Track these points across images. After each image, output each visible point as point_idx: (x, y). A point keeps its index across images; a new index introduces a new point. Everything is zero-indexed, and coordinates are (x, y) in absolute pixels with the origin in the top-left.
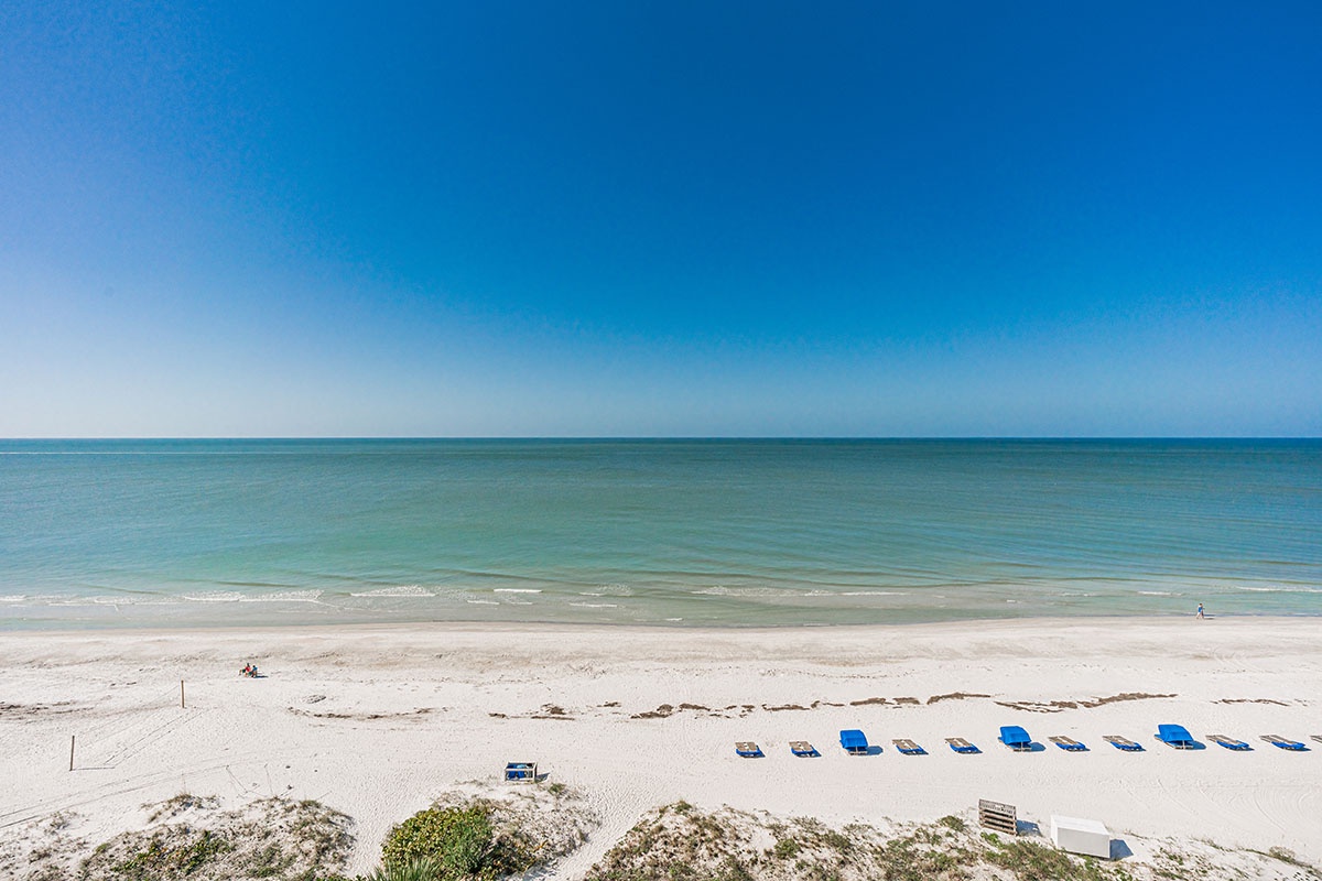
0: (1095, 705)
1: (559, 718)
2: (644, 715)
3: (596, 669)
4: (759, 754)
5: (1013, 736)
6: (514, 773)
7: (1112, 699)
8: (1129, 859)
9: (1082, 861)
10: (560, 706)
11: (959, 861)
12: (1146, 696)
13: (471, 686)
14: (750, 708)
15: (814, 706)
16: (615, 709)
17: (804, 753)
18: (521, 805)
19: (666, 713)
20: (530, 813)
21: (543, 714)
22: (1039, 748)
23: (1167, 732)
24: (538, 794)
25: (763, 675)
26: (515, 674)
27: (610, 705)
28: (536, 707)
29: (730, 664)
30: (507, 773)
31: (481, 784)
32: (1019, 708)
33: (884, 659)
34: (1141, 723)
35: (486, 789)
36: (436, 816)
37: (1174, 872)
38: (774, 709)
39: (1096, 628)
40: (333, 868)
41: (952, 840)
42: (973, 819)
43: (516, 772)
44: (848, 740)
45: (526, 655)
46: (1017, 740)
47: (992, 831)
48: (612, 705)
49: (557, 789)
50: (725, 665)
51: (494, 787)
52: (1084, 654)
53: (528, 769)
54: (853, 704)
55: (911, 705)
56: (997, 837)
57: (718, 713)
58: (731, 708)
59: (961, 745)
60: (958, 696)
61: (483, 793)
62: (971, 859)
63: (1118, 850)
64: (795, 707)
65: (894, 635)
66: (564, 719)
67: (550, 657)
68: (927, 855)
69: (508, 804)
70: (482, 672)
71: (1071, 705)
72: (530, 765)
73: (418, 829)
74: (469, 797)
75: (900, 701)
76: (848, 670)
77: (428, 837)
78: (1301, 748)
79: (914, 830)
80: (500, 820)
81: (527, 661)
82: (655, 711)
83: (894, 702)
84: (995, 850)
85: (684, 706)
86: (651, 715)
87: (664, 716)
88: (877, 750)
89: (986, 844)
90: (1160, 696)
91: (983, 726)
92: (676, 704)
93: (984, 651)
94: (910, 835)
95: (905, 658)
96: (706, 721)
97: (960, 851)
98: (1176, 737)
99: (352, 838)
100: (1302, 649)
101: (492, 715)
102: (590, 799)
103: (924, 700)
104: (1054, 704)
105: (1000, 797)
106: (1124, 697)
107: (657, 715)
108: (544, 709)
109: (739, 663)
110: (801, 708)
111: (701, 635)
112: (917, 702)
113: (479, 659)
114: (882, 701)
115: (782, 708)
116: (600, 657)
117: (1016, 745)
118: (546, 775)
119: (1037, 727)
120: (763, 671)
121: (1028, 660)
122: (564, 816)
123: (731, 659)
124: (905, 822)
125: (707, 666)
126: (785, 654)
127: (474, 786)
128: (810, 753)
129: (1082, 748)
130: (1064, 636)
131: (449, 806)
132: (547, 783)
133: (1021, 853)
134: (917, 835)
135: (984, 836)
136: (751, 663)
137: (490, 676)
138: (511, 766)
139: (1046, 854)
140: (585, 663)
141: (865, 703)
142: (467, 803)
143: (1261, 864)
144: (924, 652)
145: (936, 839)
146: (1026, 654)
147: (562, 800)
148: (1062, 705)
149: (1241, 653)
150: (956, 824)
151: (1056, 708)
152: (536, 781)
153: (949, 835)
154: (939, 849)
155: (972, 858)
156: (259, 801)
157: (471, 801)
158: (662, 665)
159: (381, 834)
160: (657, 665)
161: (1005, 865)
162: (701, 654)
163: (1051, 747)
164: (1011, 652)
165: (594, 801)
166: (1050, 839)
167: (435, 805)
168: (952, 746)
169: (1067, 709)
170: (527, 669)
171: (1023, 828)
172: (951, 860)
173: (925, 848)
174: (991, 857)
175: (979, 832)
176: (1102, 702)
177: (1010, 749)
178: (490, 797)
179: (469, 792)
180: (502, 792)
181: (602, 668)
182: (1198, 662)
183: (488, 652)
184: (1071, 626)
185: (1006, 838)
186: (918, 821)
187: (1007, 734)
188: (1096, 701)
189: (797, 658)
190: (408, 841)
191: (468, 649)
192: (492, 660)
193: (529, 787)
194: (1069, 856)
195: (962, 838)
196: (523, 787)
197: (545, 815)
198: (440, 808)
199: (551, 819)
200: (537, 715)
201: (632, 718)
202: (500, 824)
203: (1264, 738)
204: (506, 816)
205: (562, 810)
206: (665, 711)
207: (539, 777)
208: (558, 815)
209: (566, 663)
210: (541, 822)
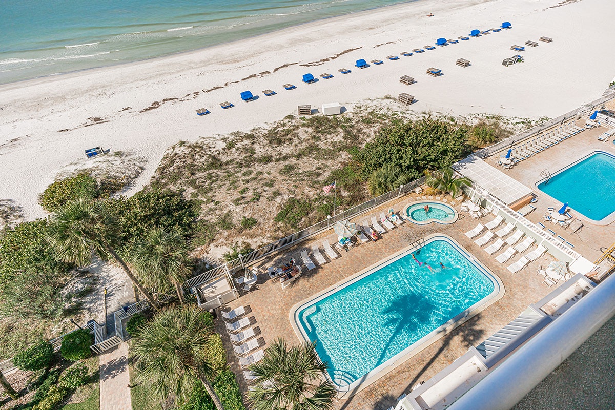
0: (336, 58)
1: (100, 123)
2: (146, 110)
3: (108, 93)
4: (208, 112)
5: (307, 78)
6: (91, 154)
7: (341, 54)
8: (346, 112)
9: (332, 117)
10: (98, 117)
11: (294, 130)
12: (353, 50)
13: (36, 120)
14: (197, 93)
15: (226, 85)
16: (129, 110)
17: (228, 107)
18: (104, 165)
19: (157, 106)
20: (110, 167)
21: (91, 123)
22: (317, 80)
23: (359, 63)
24: (110, 159)
25: (198, 76)
26: (61, 106)
27: (125, 109)
28: (85, 121)
29: (180, 74)
30: (87, 155)
31: (76, 164)
32: (309, 66)
33: (252, 56)
34: (349, 62)
35: (80, 165)
36: (61, 183)
37: (359, 112)
38: (208, 91)
39: (335, 23)
40: (19, 221)
42: (296, 114)
43: (92, 153)
44: (245, 96)
45: (60, 95)
46: (309, 79)
47: (303, 116)
48: (127, 109)
49: (118, 154)
50: (178, 75)
51: (84, 163)
52: (331, 36)
53: (98, 150)
54: (243, 80)
55: (267, 74)
56: (305, 117)
57: (183, 99)
58: (188, 95)
59: (289, 86)
60: (285, 66)
61: (80, 167)
62: (298, 128)
63: (343, 110)
64: (218, 88)
65: (254, 42)
66: (103, 122)
67: (77, 93)
68: (282, 131)
69: (97, 167)
70: (37, 111)
71: (327, 60)
72: (98, 148)
73: (55, 192)
74: (73, 171)
75: (262, 74)
76: (237, 64)
77: (63, 193)
78: (397, 58)
79: (276, 124)
80: (96, 175)
81: (63, 98)
82: (151, 106)
83: (260, 75)
84: (305, 122)
85: (164, 100)
86: (150, 109)
87: (156, 108)
88: (257, 97)
89: (301, 121)
90: (357, 49)
91: (295, 76)
92: (160, 100)
93: (293, 42)
94: (275, 126)
95: (261, 53)
96: (178, 105)
97: (293, 126)
98: (362, 64)
99: (19, 207)
100: (403, 18)
101: (60, 131)
102: (137, 153)
103: (272, 71)
104: (321, 61)
105: (304, 103)
106: (345, 52)
107: (153, 108)
108: (89, 120)
109: (184, 73)
110: (221, 87)
111: (159, 62)
112: (269, 73)
113: (31, 104)
114: (255, 76)
115: (212, 90)
116: (107, 86)
117: (309, 82)
118: (109, 150)
119: (316, 72)
120: (197, 74)
121: (311, 43)
122: (128, 163)
123: (180, 71)
124: (272, 122)
125: (169, 77)
126: (206, 63)
127: (72, 166)
128: (230, 106)
129: (331, 76)
130: (323, 28)
131: (64, 178)
132: (111, 153)
133: (314, 120)
134: (278, 126)
135: (301, 118)
136: (190, 71)
137: (44, 112)
138: (87, 151)
139: (321, 118)
140: (100, 91)
141: (248, 78)
142: (73, 174)
143: (382, 102)
144: (269, 49)
145: (284, 125)
146: (310, 40)
147: (123, 158)
148: (324, 60)
149: (384, 24)
150: (290, 117)
151: (322, 62)
152: (105, 154)
153: (289, 122)
154: (286, 128)
155: (297, 127)
157: (76, 172)
158: (144, 82)
159: (35, 200)
160: (142, 83)
161: (308, 126)
162: (164, 72)
163: (321, 79)
164: (304, 41)
165: (139, 154)
166: (322, 113)
167: (56, 180)
168: (286, 88)
169: (326, 62)
170: (66, 103)
171: (313, 112)
172: (291, 130)
173: (281, 129)
174: (304, 125)
175: (299, 118)
176: (338, 56)
177: (307, 84)
178: (85, 167)
179: (72, 169)
180: (90, 164)
181: (111, 92)
182: (371, 31)
183: (33, 99)
184: (326, 23)
185: (308, 117)
186: (277, 120)
187: (305, 77)
188: (336, 56)
189: (212, 64)
190: (53, 198)
191: (19, 100)
192: (38, 103)
193: (103, 157)
194: (328, 117)
195: (293, 121)
196: (99, 158)
197: (119, 166)
198: (60, 180)
199: (122, 167)
200: (87, 124)
201: (140, 112)
202: (98, 176)
203: (388, 57)
204: (99, 172)
205: (126, 161)
206: (156, 105)
207: (106, 151)
208: (125, 164)
209: (88, 94)
210: (118, 169)
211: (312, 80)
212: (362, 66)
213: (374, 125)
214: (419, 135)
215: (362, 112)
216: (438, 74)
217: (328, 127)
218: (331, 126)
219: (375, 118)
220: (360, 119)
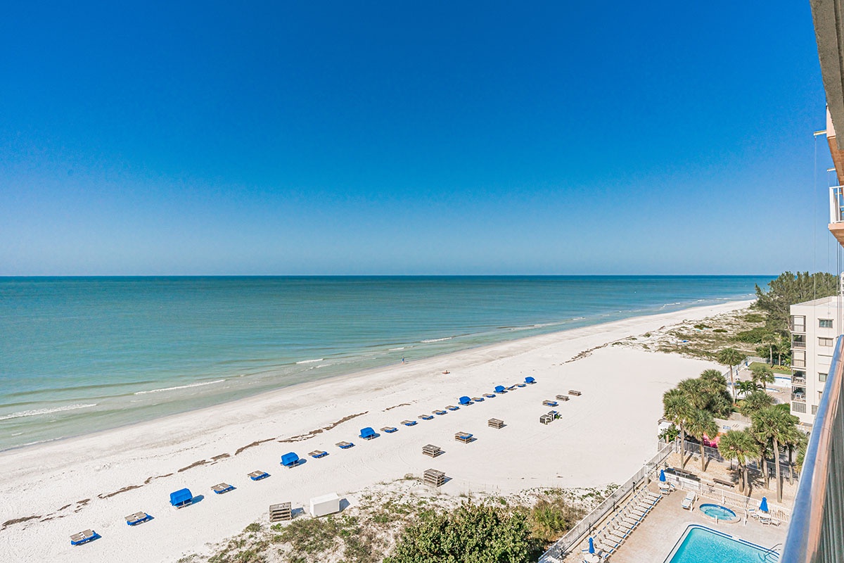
0: (332, 428)
4: (96, 537)
5: (289, 459)
7: (339, 422)
8: (348, 508)
9: (326, 519)
11: (258, 551)
12: (355, 416)
14: (85, 502)
15: (147, 482)
17: (139, 521)
22: (304, 461)
23: (364, 432)
25: (99, 470)
29: (63, 470)
32: (292, 441)
33: (204, 432)
34: (351, 432)
37: (368, 505)
38: (109, 496)
39: (331, 384)
41: (253, 539)
42: (266, 522)
44: (177, 499)
46: (291, 461)
47: (277, 523)
50: (57, 473)
52: (326, 400)
54: (181, 471)
55: (224, 459)
56: (280, 525)
57: (50, 517)
58: (64, 507)
59: (258, 475)
60: (256, 444)
62: (266, 546)
63: (344, 504)
64: (131, 488)
65: (211, 414)
68: (237, 556)
71: (320, 431)
75: (215, 458)
76: (176, 447)
78: (415, 423)
79: (227, 544)
83: (212, 460)
84: (280, 534)
88: (200, 498)
89: (274, 532)
90: (361, 414)
91: (269, 458)
93: (270, 411)
94: (224, 548)
95: (219, 428)
96: (36, 528)
97: (258, 544)
98: (368, 434)
100: (415, 376)
103: (232, 453)
104: (311, 433)
105: (279, 500)
106: (345, 419)
109: (72, 468)
110: (136, 487)
112: (228, 456)
114: (203, 462)
115: (118, 492)
117: (291, 464)
119: (301, 450)
120: (98, 468)
121: (297, 411)
123: (64, 466)
124: (220, 541)
125: (37, 478)
126: (118, 449)
128: (144, 520)
129: (325, 454)
130: (315, 392)
133: (295, 529)
134: (230, 546)
135: (274, 528)
136: (86, 463)
139: (308, 523)
141: (190, 467)
143: (401, 485)
144: (233, 421)
145: (243, 543)
146: (296, 407)
148: (315, 432)
149: (393, 383)
150: (255, 527)
151: (312, 435)
153: (251, 536)
154: (244, 549)
155: (264, 545)
161: (285, 539)
163: (310, 459)
164: (286, 408)
166: (310, 514)
168: (252, 478)
169: (318, 434)
171: (299, 511)
172: (253, 551)
173: (236, 552)
174: (277, 539)
175: (269, 526)
176: (335, 425)
177: (287, 468)
182: (378, 392)
184: (319, 385)
185: (285, 523)
186: (230, 537)
187: (285, 459)
188: (332, 425)
189: (131, 449)
194: (320, 519)
195: (259, 535)
203: (402, 423)
211: (296, 462)
212: (369, 436)
213: (393, 524)
214: (461, 532)
215: (373, 504)
216: (469, 439)
217: (320, 538)
218: (325, 534)
219: (393, 512)
220: (371, 516)
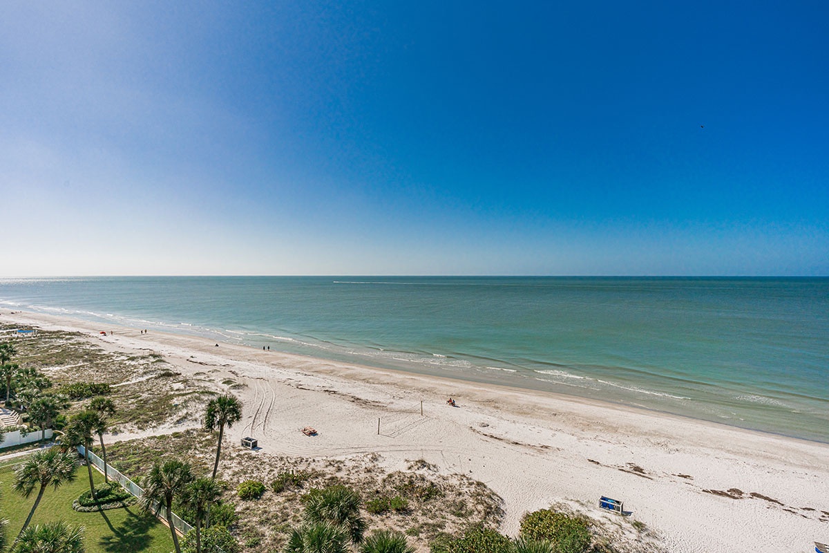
1: (640, 475)
2: (715, 492)
3: (671, 447)
6: (606, 504)
10: (641, 467)
13: (575, 438)
16: (688, 480)
18: (613, 528)
19: (736, 496)
20: (618, 536)
21: (628, 469)
24: (624, 524)
26: (607, 437)
27: (682, 476)
28: (622, 463)
29: (806, 471)
30: (601, 502)
31: (582, 504)
35: (586, 509)
36: (553, 515)
40: (493, 525)
43: (607, 504)
45: (615, 426)
48: (685, 477)
49: (639, 526)
50: (799, 470)
51: (592, 509)
53: (616, 505)
58: (809, 509)
61: (584, 511)
66: (644, 477)
67: (632, 430)
69: (603, 524)
70: (583, 430)
72: (618, 502)
73: (542, 520)
74: (574, 510)
77: (548, 527)
80: (595, 533)
81: (615, 430)
82: (726, 491)
85: (754, 495)
86: (722, 494)
87: (734, 498)
92: (747, 489)
96: (780, 513)
99: (503, 511)
101: (589, 460)
102: (667, 543)
107: (728, 495)
108: (629, 466)
109: (817, 473)
111: (773, 440)
113: (581, 421)
116: (674, 438)
118: (630, 513)
122: (645, 546)
123: (808, 468)
125: (780, 467)
127: (577, 504)
131: (561, 511)
132: (630, 518)
137: (588, 434)
138: (603, 498)
140: (664, 441)
142: (573, 514)
147: (643, 535)
152: (623, 515)
156: (456, 474)
157: (576, 513)
158: (733, 456)
159: (520, 516)
160: (728, 455)
162: (774, 456)
165: (669, 544)
167: (552, 508)
170: (615, 435)
178: (589, 515)
179: (575, 507)
180: (597, 514)
181: (675, 447)
183: (587, 418)
190: (535, 525)
191: (574, 414)
192: (589, 424)
193: (617, 518)
196: (612, 515)
197: (630, 541)
198: (555, 511)
199: (634, 545)
200: (623, 468)
201: (704, 491)
202: (596, 536)
204: (601, 532)
205: (643, 542)
206: (735, 494)
207: (625, 512)
208: (640, 544)
209: (646, 437)
210: (627, 544)
